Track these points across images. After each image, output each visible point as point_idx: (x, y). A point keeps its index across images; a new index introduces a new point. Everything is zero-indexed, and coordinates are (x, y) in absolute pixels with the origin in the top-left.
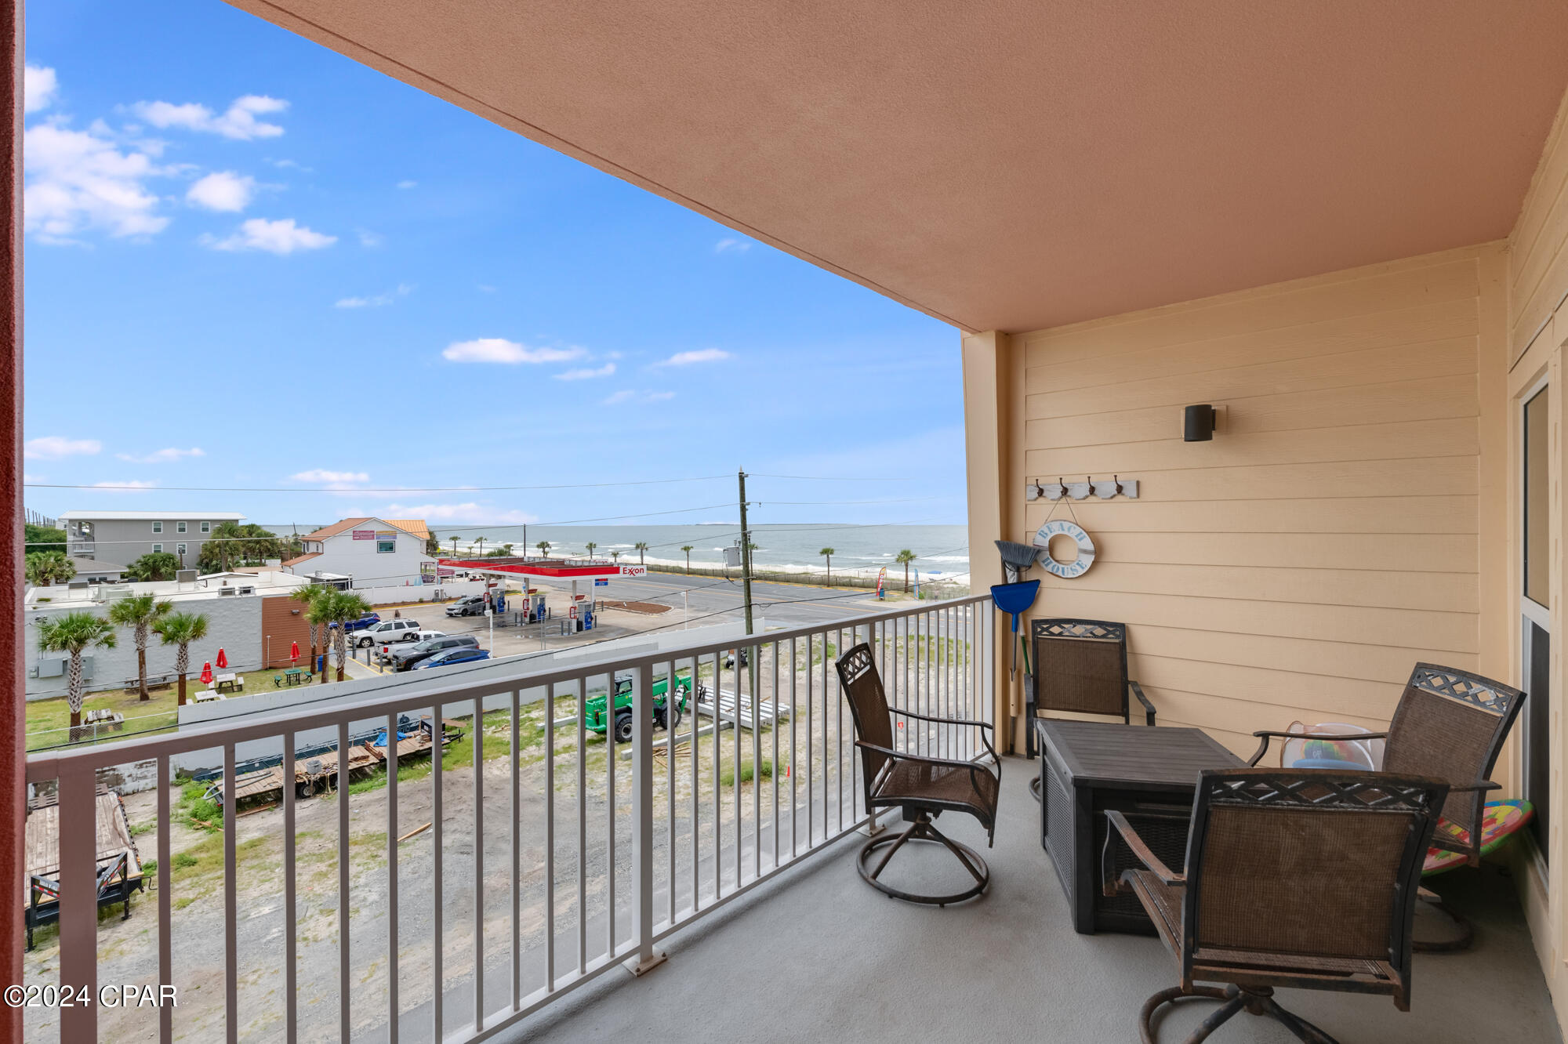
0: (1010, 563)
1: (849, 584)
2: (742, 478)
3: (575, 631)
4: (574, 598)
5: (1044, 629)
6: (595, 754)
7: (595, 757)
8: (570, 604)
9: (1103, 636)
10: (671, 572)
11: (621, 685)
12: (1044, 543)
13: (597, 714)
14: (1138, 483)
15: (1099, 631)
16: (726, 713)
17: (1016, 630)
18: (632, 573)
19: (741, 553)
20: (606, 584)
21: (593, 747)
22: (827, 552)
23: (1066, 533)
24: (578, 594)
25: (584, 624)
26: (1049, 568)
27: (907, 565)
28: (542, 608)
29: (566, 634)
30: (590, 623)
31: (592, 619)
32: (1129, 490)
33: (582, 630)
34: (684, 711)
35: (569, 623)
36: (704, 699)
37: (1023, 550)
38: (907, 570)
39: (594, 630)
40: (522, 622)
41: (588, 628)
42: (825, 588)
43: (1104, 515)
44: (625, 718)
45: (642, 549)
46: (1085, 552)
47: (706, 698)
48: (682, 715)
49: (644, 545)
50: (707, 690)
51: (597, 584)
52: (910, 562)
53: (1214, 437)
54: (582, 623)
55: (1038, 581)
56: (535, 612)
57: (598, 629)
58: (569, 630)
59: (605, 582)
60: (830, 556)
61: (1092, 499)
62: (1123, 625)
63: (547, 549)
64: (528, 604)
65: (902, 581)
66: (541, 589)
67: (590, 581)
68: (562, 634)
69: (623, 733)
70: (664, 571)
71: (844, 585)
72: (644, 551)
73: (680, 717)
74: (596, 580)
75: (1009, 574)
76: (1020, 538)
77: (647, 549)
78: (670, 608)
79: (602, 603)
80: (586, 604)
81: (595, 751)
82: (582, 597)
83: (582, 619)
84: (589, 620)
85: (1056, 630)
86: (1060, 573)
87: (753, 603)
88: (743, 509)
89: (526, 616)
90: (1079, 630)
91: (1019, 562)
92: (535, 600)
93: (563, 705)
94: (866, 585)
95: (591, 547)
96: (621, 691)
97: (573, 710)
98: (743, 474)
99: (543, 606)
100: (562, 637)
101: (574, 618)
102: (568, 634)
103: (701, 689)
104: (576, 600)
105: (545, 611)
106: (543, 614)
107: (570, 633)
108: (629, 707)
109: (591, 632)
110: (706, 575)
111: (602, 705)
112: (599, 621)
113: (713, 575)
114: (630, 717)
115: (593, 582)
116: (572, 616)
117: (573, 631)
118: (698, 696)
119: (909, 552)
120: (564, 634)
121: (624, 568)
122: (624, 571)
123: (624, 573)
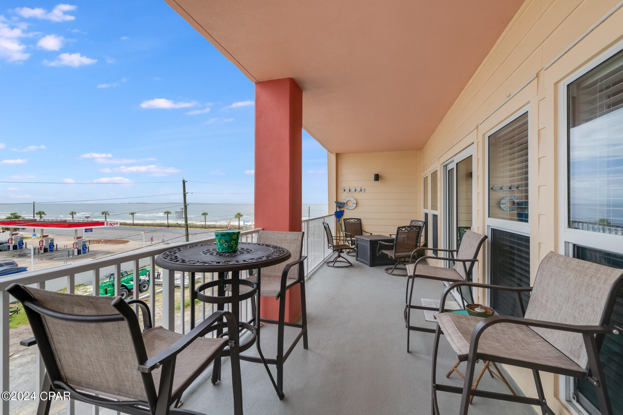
0: (338, 206)
1: (214, 227)
2: (184, 182)
3: (77, 255)
4: (76, 238)
5: (346, 221)
8: (73, 241)
9: (357, 221)
10: (123, 225)
12: (346, 202)
13: (106, 289)
14: (365, 189)
15: (356, 220)
17: (339, 222)
18: (111, 225)
19: (184, 213)
20: (92, 231)
22: (205, 214)
23: (350, 199)
24: (77, 236)
25: (82, 251)
26: (346, 208)
27: (239, 219)
28: (52, 245)
29: (71, 257)
30: (86, 250)
31: (86, 248)
32: (363, 190)
33: (81, 254)
35: (73, 251)
36: (159, 278)
37: (341, 203)
38: (239, 221)
39: (87, 253)
40: (39, 252)
41: (85, 253)
42: (204, 229)
43: (359, 196)
45: (106, 214)
46: (354, 204)
47: (160, 277)
50: (161, 273)
51: (86, 232)
53: (379, 180)
54: (80, 250)
55: (344, 211)
56: (48, 247)
57: (90, 253)
58: (73, 255)
59: (91, 230)
60: (206, 216)
61: (355, 192)
62: (360, 219)
63: (42, 215)
64: (43, 243)
65: (237, 226)
66: (51, 234)
67: (82, 229)
68: (69, 256)
71: (212, 228)
74: (85, 229)
75: (338, 209)
76: (339, 201)
77: (108, 214)
78: (129, 241)
79: (90, 241)
80: (84, 241)
82: (79, 238)
83: (81, 248)
84: (85, 249)
85: (348, 221)
86: (349, 209)
87: (189, 234)
88: (185, 195)
89: (41, 249)
90: (352, 220)
92: (47, 241)
94: (222, 228)
95: (73, 214)
97: (87, 290)
98: (185, 180)
99: (52, 243)
100: (69, 258)
101: (76, 248)
102: (73, 256)
103: (157, 273)
104: (77, 239)
105: (54, 246)
106: (53, 248)
107: (74, 256)
108: (122, 284)
109: (86, 255)
110: (143, 226)
111: (109, 285)
112: (90, 249)
113: (147, 226)
114: (123, 289)
115: (84, 230)
116: (75, 247)
117: (75, 255)
118: (157, 277)
119: (240, 214)
120: (70, 256)
121: (107, 223)
122: (107, 224)
123: (107, 225)
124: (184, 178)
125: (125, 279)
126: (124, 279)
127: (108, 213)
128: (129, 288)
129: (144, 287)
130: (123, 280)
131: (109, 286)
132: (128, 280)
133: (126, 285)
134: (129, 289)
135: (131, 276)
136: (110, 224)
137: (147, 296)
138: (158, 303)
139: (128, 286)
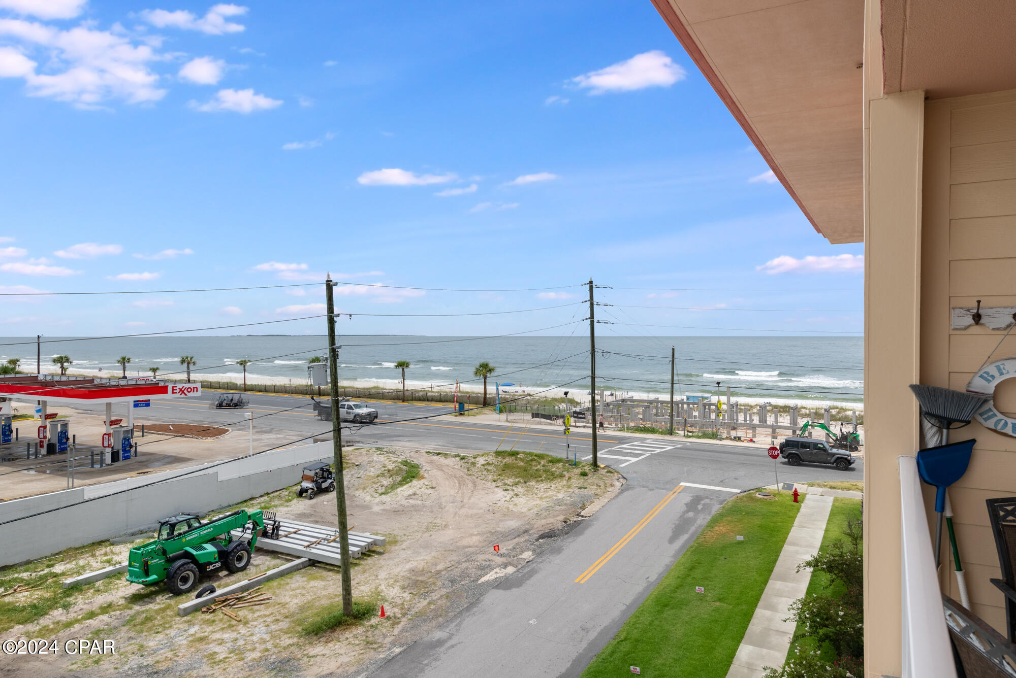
1: (425, 398)
2: (330, 287)
3: (110, 462)
4: (108, 423)
6: (143, 612)
7: (144, 615)
8: (103, 430)
11: (177, 527)
12: (988, 388)
13: (146, 563)
16: (305, 549)
17: (942, 509)
18: (183, 392)
20: (148, 405)
21: (140, 603)
22: (402, 365)
24: (113, 418)
25: (121, 453)
26: (990, 424)
27: (485, 378)
28: (63, 436)
29: (97, 466)
30: (129, 451)
31: (131, 446)
33: (118, 460)
34: (253, 549)
35: (102, 453)
36: (277, 535)
38: (485, 382)
39: (133, 460)
40: (36, 454)
41: (127, 458)
42: (400, 404)
44: (183, 565)
45: (189, 363)
47: (280, 533)
48: (252, 555)
49: (191, 358)
50: (281, 524)
51: (136, 406)
52: (488, 375)
54: (118, 452)
55: (974, 441)
56: (55, 441)
57: (139, 458)
58: (102, 462)
59: (147, 403)
60: (405, 369)
63: (65, 364)
64: (45, 432)
65: (480, 394)
66: (61, 412)
67: (128, 402)
68: (92, 467)
69: (179, 583)
70: (216, 388)
71: (420, 399)
72: (191, 366)
73: (249, 558)
74: (135, 402)
77: (192, 363)
78: (228, 430)
79: (143, 428)
80: (125, 429)
81: (144, 608)
82: (117, 422)
83: (119, 447)
84: (128, 448)
86: (1008, 431)
88: (331, 322)
89: (42, 446)
91: (951, 414)
92: (53, 427)
93: (97, 553)
94: (443, 399)
95: (124, 361)
96: (176, 533)
97: (112, 558)
98: (331, 281)
99: (65, 433)
100: (92, 469)
101: (108, 447)
102: (101, 466)
103: (273, 523)
104: (110, 425)
105: (68, 439)
106: (66, 443)
107: (104, 465)
108: (186, 551)
109: (129, 462)
110: (266, 391)
111: (153, 552)
112: (139, 449)
113: (274, 392)
114: (188, 563)
115: (132, 404)
116: (106, 444)
117: (107, 463)
118: (271, 531)
119: (487, 365)
120: (95, 466)
121: (173, 387)
122: (173, 390)
123: (173, 393)
124: (329, 276)
125: (193, 536)
126: (191, 537)
127: (193, 360)
128: (200, 562)
129: (240, 559)
130: (187, 539)
131: (154, 555)
132: (201, 541)
133: (194, 552)
134: (202, 564)
135: (208, 530)
136: (181, 390)
137: (242, 587)
138: (267, 608)
139: (197, 555)
